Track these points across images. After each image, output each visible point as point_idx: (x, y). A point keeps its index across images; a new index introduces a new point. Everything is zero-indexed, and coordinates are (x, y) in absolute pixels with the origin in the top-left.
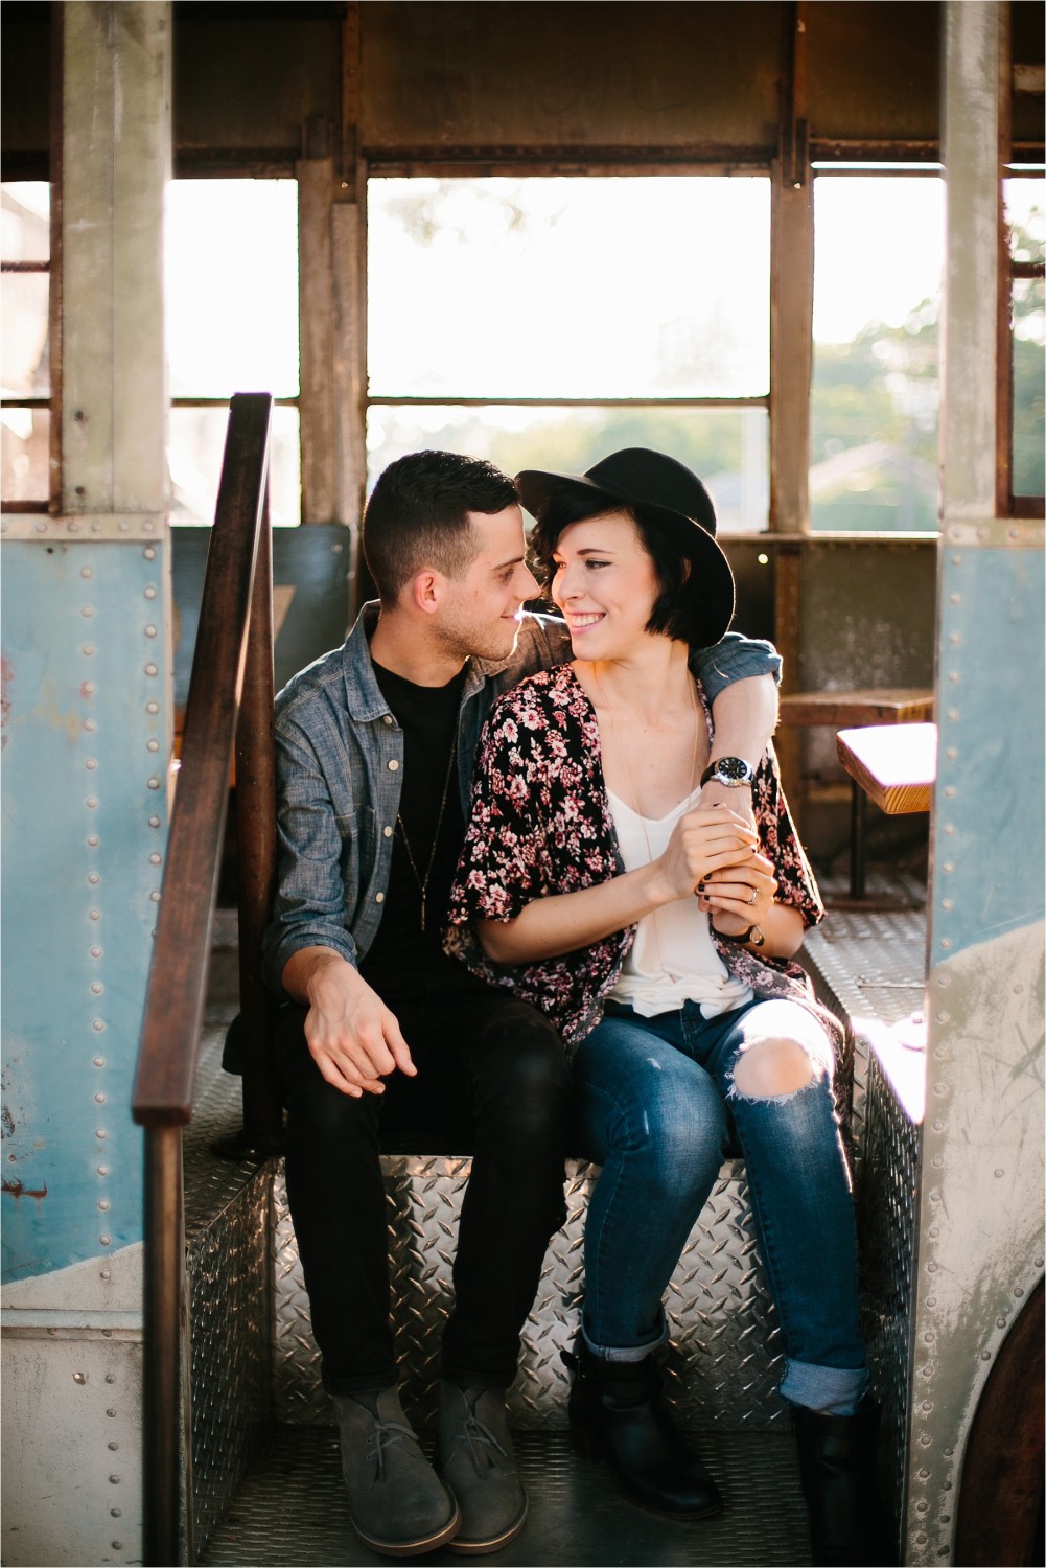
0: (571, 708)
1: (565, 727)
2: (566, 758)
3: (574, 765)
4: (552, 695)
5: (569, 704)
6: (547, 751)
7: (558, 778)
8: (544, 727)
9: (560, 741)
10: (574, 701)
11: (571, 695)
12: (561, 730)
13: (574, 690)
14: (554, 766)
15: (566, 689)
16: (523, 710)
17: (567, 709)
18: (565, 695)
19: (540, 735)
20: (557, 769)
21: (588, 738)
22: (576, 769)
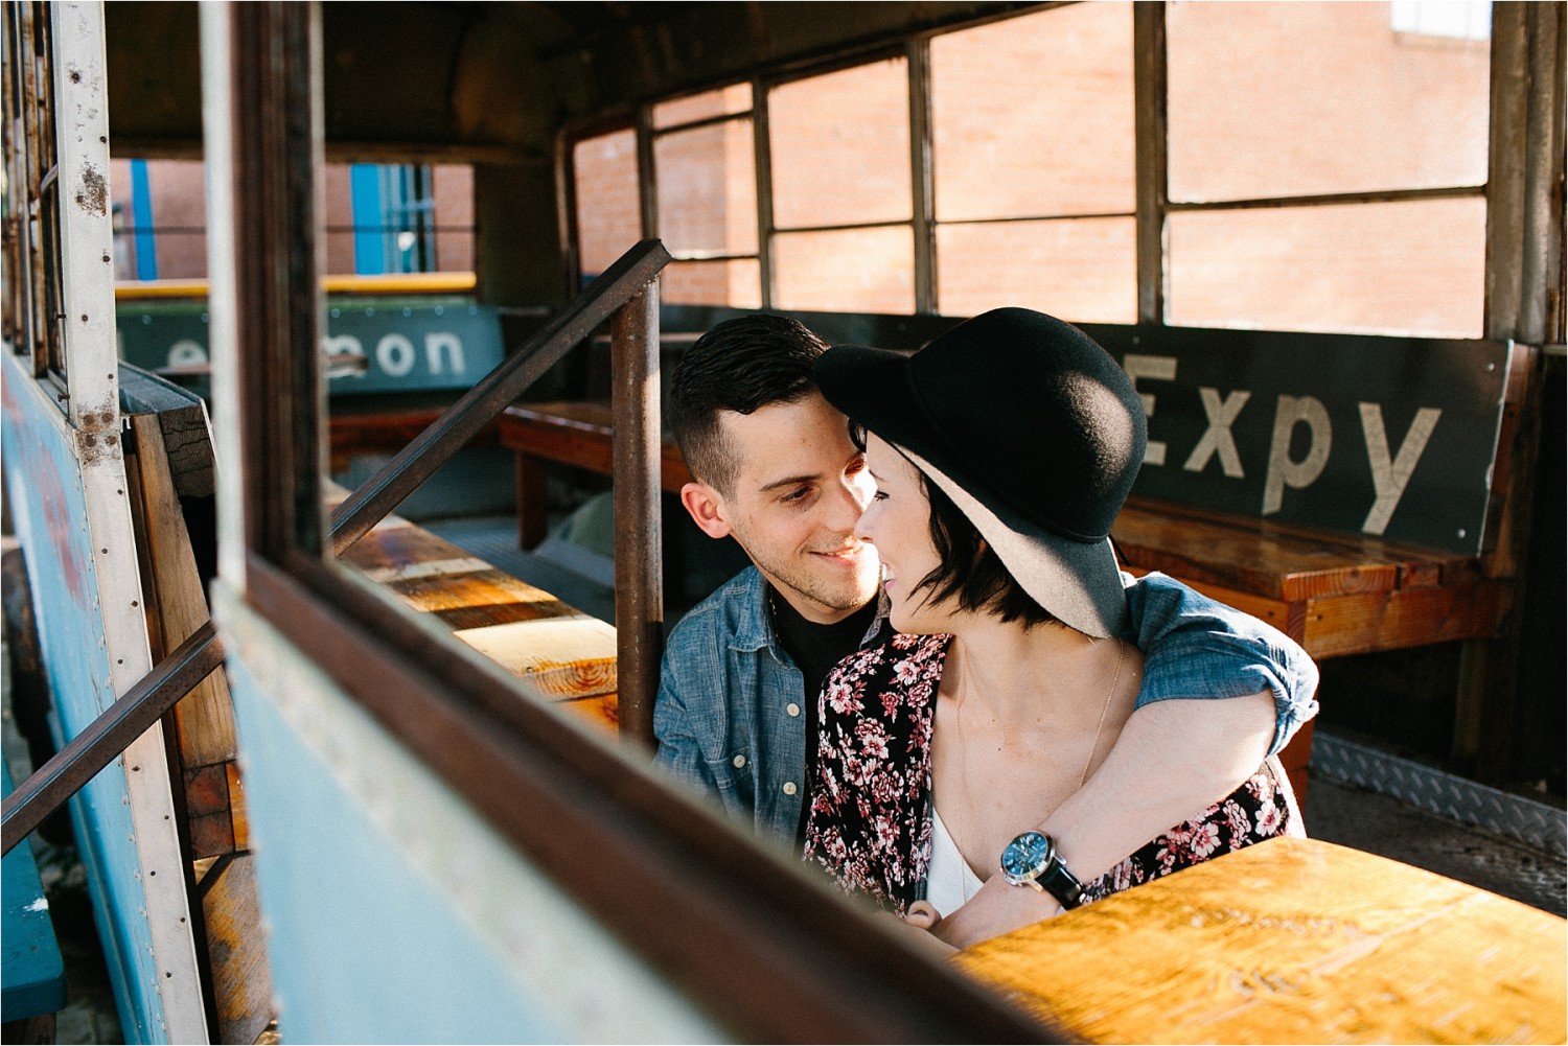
1: (894, 717)
2: (886, 762)
3: (896, 774)
4: (899, 667)
5: (914, 685)
8: (853, 713)
9: (881, 736)
15: (923, 662)
16: (837, 682)
18: (915, 670)
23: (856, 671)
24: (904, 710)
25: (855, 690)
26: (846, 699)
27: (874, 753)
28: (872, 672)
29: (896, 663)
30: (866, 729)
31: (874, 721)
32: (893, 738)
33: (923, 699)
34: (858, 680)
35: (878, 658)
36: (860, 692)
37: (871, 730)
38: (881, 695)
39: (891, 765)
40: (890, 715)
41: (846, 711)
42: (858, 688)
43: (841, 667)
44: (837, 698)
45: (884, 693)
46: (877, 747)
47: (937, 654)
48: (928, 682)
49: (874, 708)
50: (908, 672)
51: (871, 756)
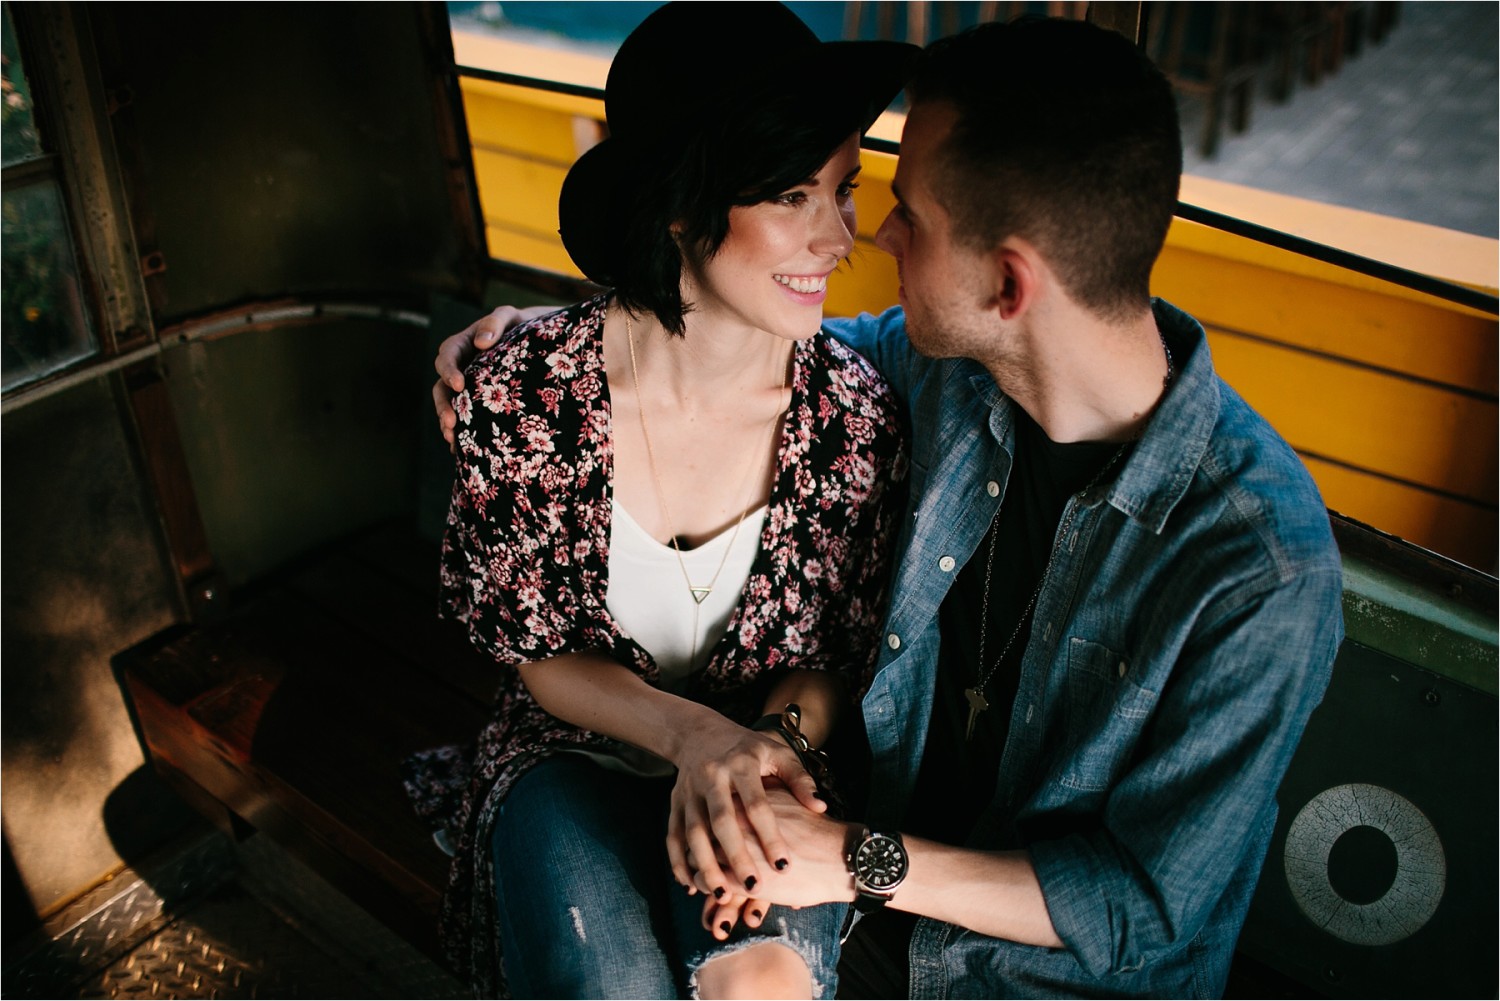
0: (575, 386)
1: (557, 413)
2: (552, 456)
5: (574, 378)
6: (520, 444)
7: (536, 480)
8: (514, 412)
9: (545, 431)
10: (583, 374)
11: (581, 364)
12: (550, 416)
13: (591, 356)
14: (530, 464)
15: (578, 352)
16: (487, 382)
17: (569, 387)
18: (572, 363)
19: (509, 422)
20: (534, 468)
21: (595, 431)
22: (567, 471)
23: (505, 369)
24: (570, 405)
25: (511, 389)
26: (504, 399)
27: (539, 448)
28: (523, 368)
29: (547, 356)
30: (530, 426)
31: (537, 418)
32: (559, 433)
33: (592, 392)
34: (511, 378)
35: (524, 353)
36: (517, 391)
37: (534, 427)
38: (539, 391)
39: (558, 458)
40: (552, 411)
41: (505, 411)
42: (514, 386)
43: (486, 366)
44: (492, 399)
45: (542, 389)
46: (542, 443)
47: (591, 342)
48: (592, 374)
49: (535, 406)
50: (562, 364)
51: (536, 451)
